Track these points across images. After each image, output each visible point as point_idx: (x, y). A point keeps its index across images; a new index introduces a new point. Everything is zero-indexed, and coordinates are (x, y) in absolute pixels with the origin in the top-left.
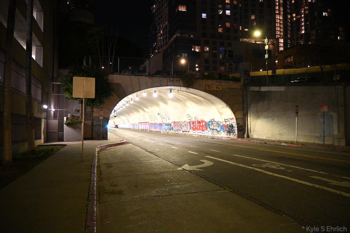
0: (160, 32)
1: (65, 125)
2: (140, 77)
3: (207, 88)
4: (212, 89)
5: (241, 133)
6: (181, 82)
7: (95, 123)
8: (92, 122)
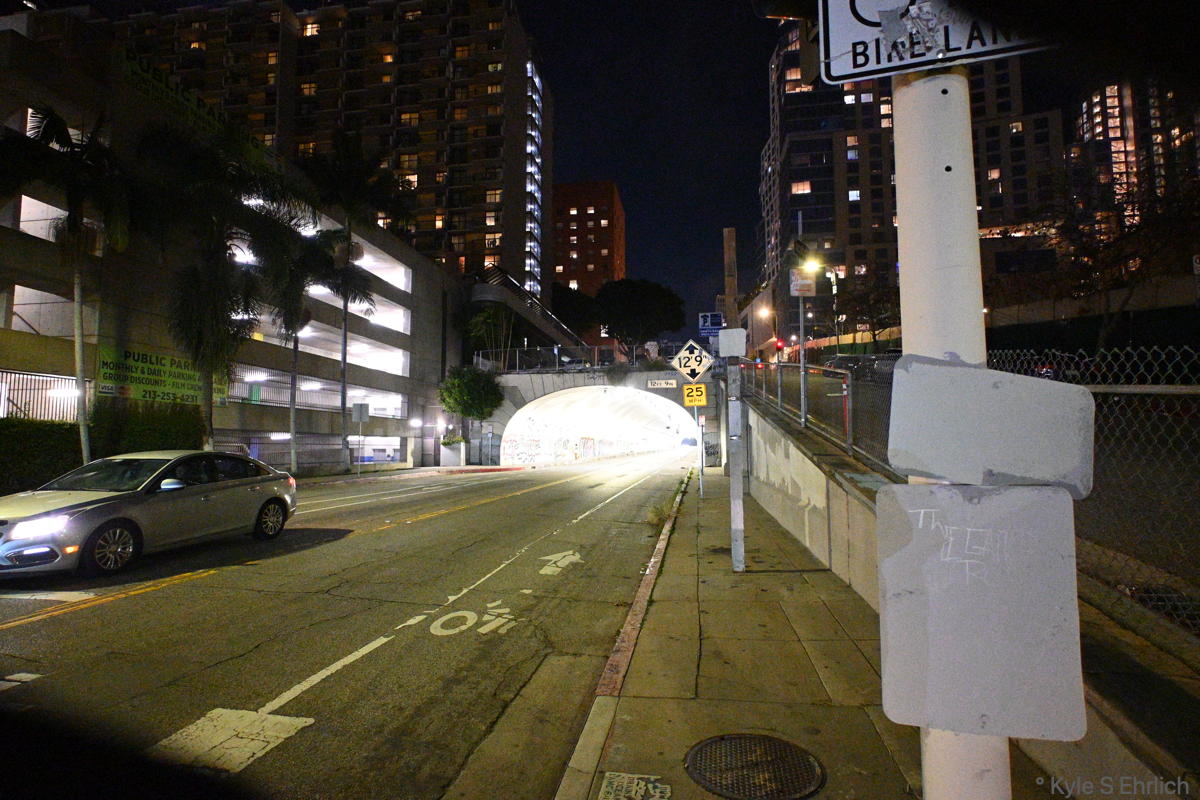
0: (769, 243)
1: (442, 447)
2: (544, 376)
3: (650, 386)
4: (659, 386)
5: (712, 458)
6: (606, 378)
7: (485, 443)
8: (481, 443)
